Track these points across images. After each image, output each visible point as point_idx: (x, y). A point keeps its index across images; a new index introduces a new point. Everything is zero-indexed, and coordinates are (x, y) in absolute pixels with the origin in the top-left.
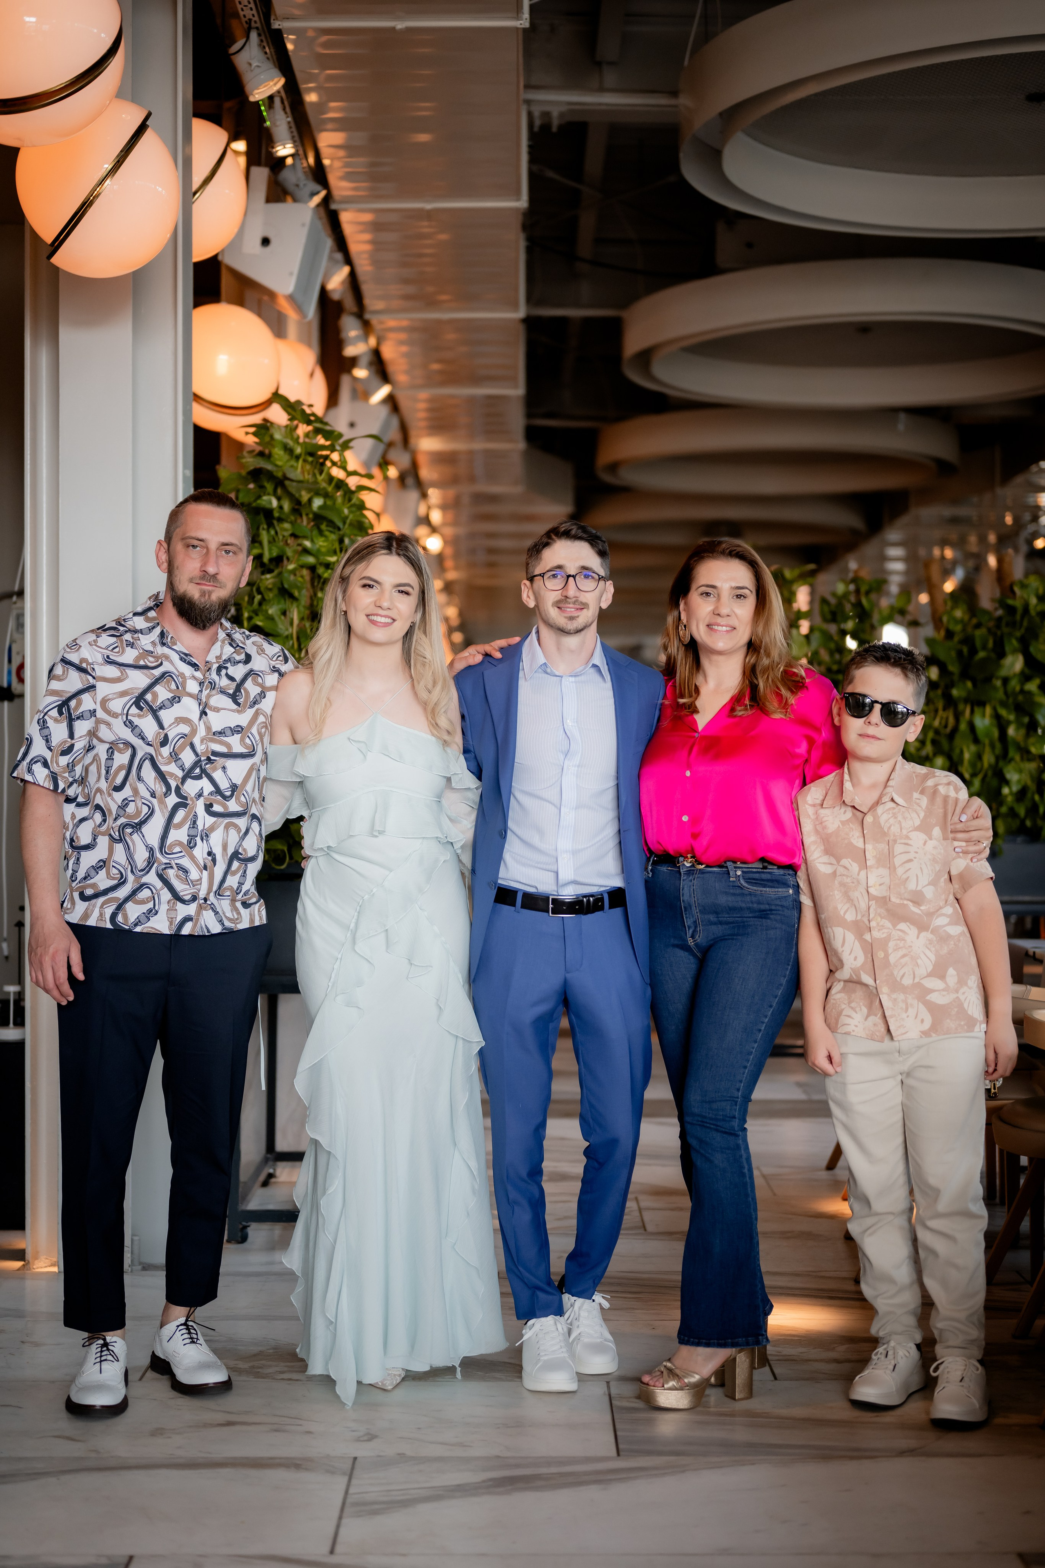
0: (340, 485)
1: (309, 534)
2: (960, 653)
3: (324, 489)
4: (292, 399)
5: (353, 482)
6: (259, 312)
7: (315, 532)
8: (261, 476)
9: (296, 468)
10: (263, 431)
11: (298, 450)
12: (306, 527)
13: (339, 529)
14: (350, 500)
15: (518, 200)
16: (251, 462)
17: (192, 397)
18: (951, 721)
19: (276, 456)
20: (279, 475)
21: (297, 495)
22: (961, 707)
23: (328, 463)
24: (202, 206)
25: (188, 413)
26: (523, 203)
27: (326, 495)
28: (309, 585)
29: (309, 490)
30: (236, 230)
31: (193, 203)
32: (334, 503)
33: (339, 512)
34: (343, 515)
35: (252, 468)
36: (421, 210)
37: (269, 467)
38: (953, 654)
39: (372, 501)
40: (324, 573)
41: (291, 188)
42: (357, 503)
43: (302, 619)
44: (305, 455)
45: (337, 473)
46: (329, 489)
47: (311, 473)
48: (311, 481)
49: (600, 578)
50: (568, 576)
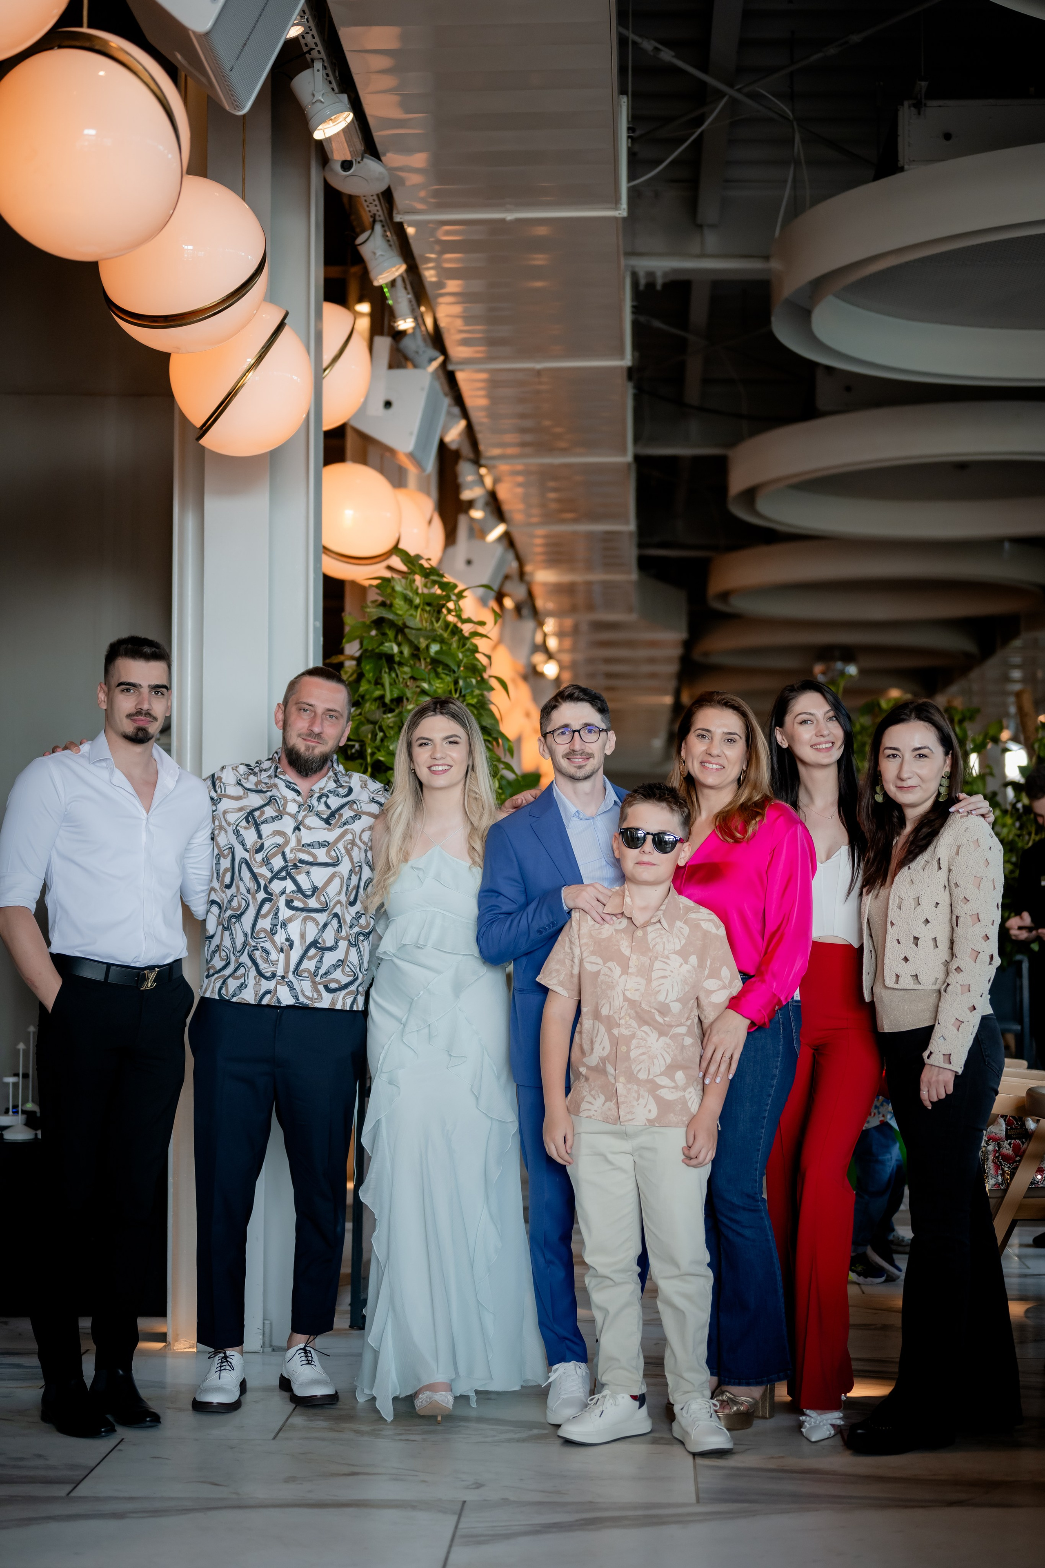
0: (455, 631)
1: (427, 676)
3: (441, 635)
4: (412, 553)
5: (466, 629)
7: (433, 675)
8: (384, 624)
9: (415, 617)
10: (385, 584)
11: (417, 601)
13: (454, 672)
14: (464, 645)
15: (622, 359)
16: (374, 612)
17: (321, 554)
19: (397, 606)
20: (400, 623)
21: (416, 642)
23: (444, 611)
24: (331, 380)
25: (318, 570)
26: (627, 362)
27: (442, 641)
29: (427, 638)
30: (362, 400)
31: (324, 378)
32: (450, 649)
33: (454, 656)
34: (458, 660)
35: (375, 618)
36: (533, 370)
37: (391, 616)
41: (411, 354)
42: (471, 647)
44: (423, 605)
45: (451, 618)
46: (446, 635)
47: (429, 621)
48: (428, 628)
49: (601, 731)
50: (574, 731)
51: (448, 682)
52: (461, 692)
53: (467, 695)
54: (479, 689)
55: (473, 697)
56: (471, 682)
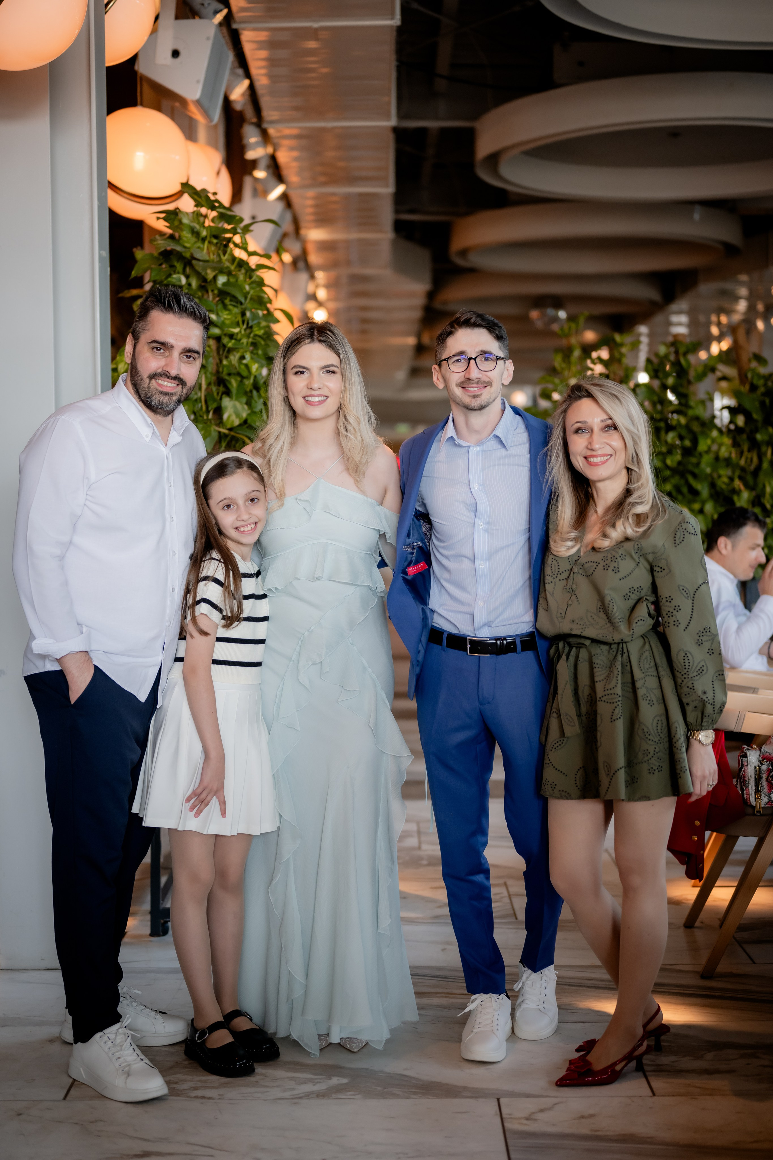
0: (242, 264)
1: (214, 308)
2: (762, 404)
3: (228, 267)
4: (199, 188)
5: (253, 261)
6: (172, 115)
7: (220, 306)
8: (171, 256)
9: (203, 249)
10: (172, 216)
11: (204, 233)
12: (212, 301)
13: (241, 303)
14: (250, 277)
15: (392, 19)
16: (163, 244)
17: (107, 184)
18: (755, 460)
19: (185, 239)
20: (188, 255)
21: (203, 273)
22: (764, 449)
23: (231, 245)
24: (113, 15)
25: (102, 199)
26: (396, 21)
27: (229, 273)
28: (215, 354)
29: (214, 269)
31: (105, 13)
32: (237, 281)
33: (241, 288)
34: (244, 291)
35: (163, 249)
36: (310, 28)
37: (178, 248)
38: (757, 404)
39: (271, 278)
40: (228, 343)
42: (257, 280)
43: (209, 384)
44: (210, 237)
45: (239, 253)
46: (232, 268)
47: (216, 253)
48: (215, 260)
49: (498, 358)
50: (470, 359)
51: (236, 314)
52: (248, 324)
53: (254, 327)
54: (266, 321)
55: (260, 328)
56: (258, 313)
